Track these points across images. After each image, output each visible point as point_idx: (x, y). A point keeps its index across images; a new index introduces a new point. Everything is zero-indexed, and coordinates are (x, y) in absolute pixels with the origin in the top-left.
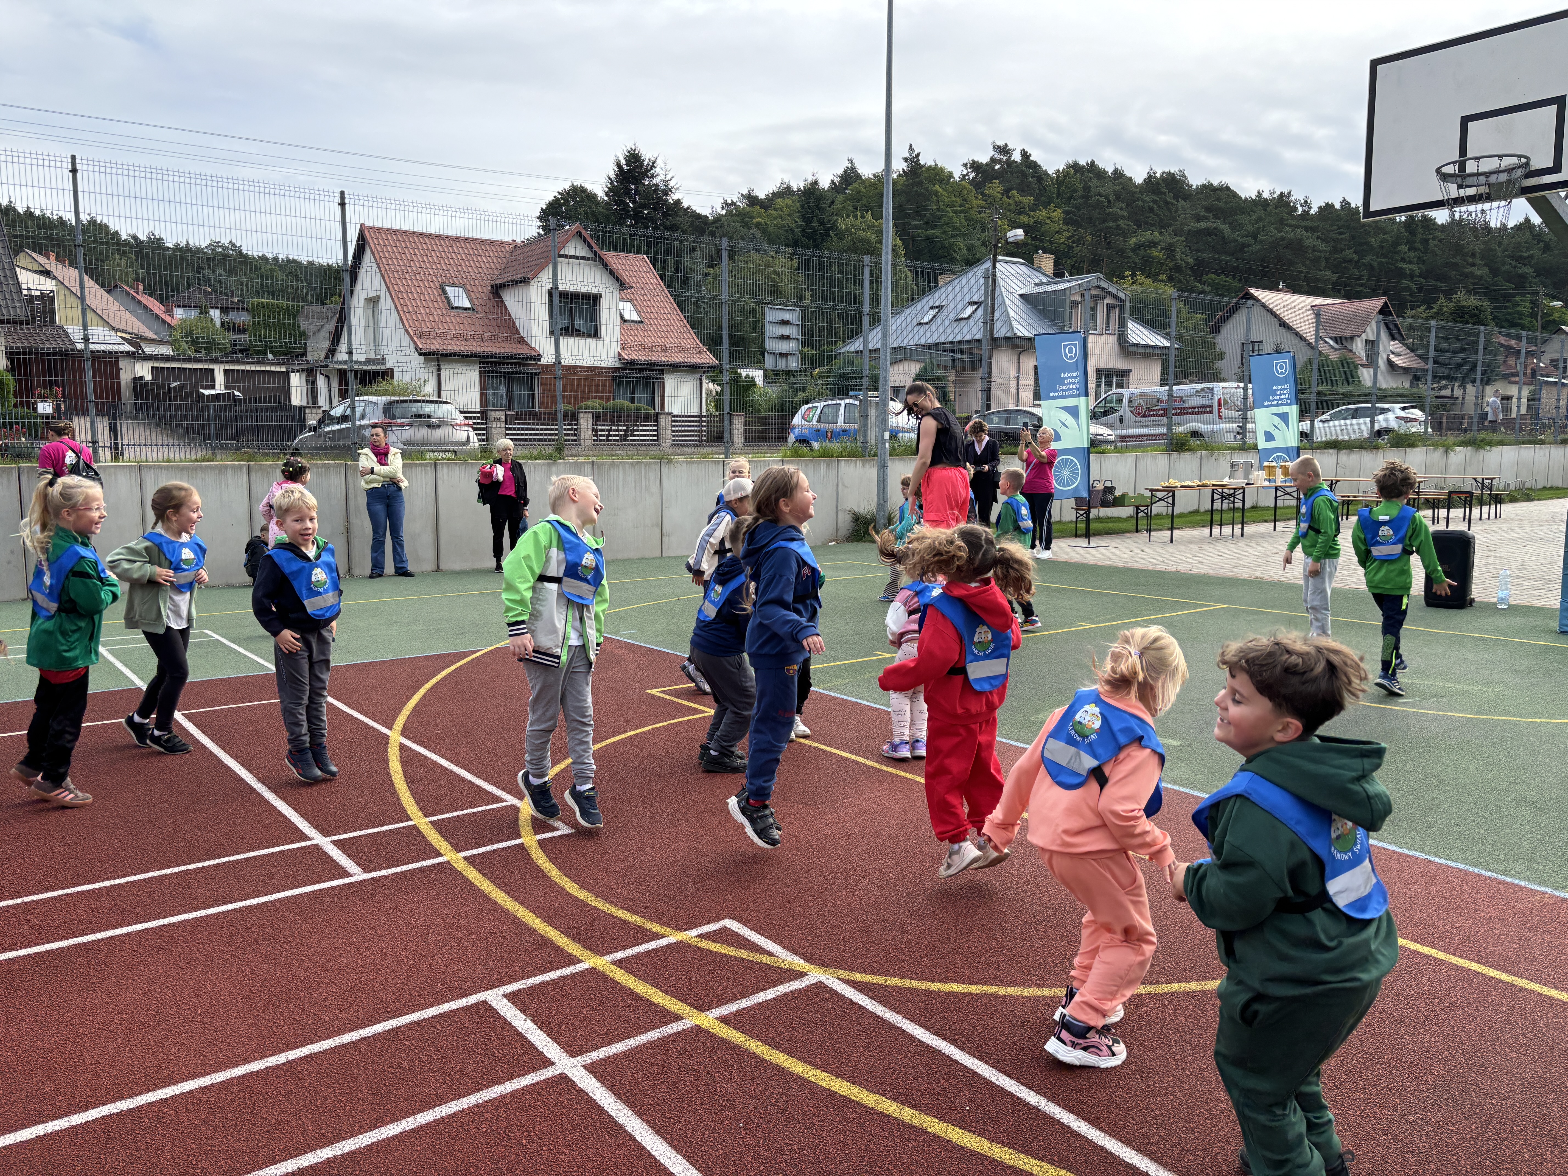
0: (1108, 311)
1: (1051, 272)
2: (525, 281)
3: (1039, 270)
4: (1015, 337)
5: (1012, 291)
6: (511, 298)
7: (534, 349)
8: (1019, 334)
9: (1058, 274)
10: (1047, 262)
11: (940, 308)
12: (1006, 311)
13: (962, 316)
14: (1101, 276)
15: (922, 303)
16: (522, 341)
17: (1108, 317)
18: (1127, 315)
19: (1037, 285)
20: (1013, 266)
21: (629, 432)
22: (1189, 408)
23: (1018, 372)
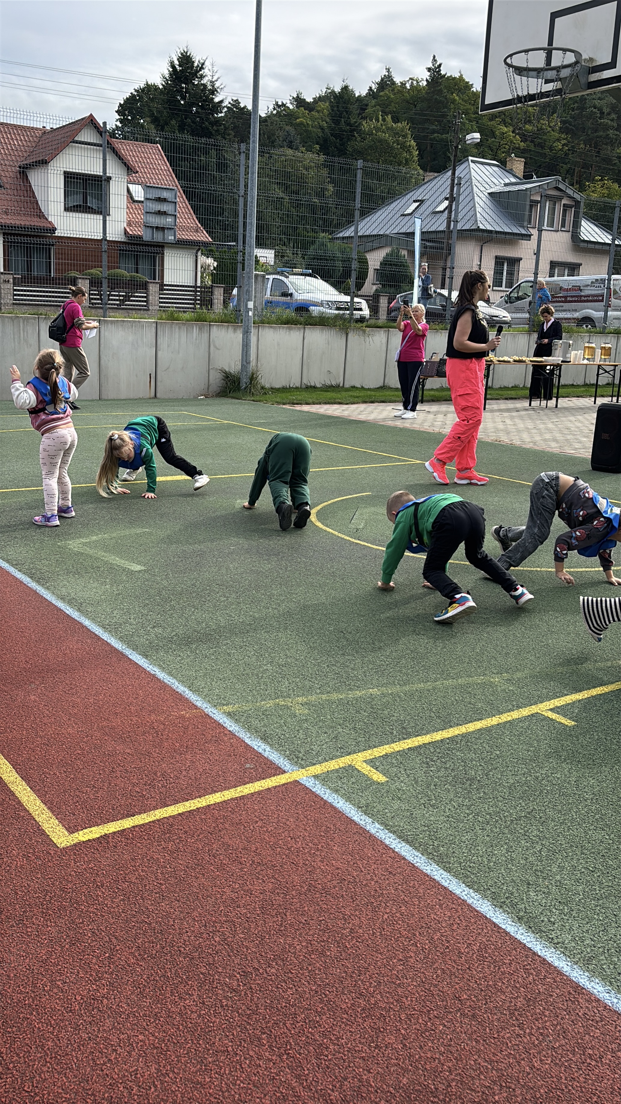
0: (565, 211)
1: (521, 174)
2: (44, 163)
3: (511, 172)
4: (478, 230)
5: (482, 189)
6: (35, 178)
7: (50, 223)
8: (482, 227)
9: (527, 177)
10: (519, 166)
11: (422, 202)
12: (474, 206)
13: (438, 210)
14: (560, 178)
15: (408, 196)
16: (41, 215)
17: (564, 215)
18: (581, 215)
19: (506, 185)
20: (488, 167)
21: (127, 298)
22: (585, 296)
23: (481, 262)
